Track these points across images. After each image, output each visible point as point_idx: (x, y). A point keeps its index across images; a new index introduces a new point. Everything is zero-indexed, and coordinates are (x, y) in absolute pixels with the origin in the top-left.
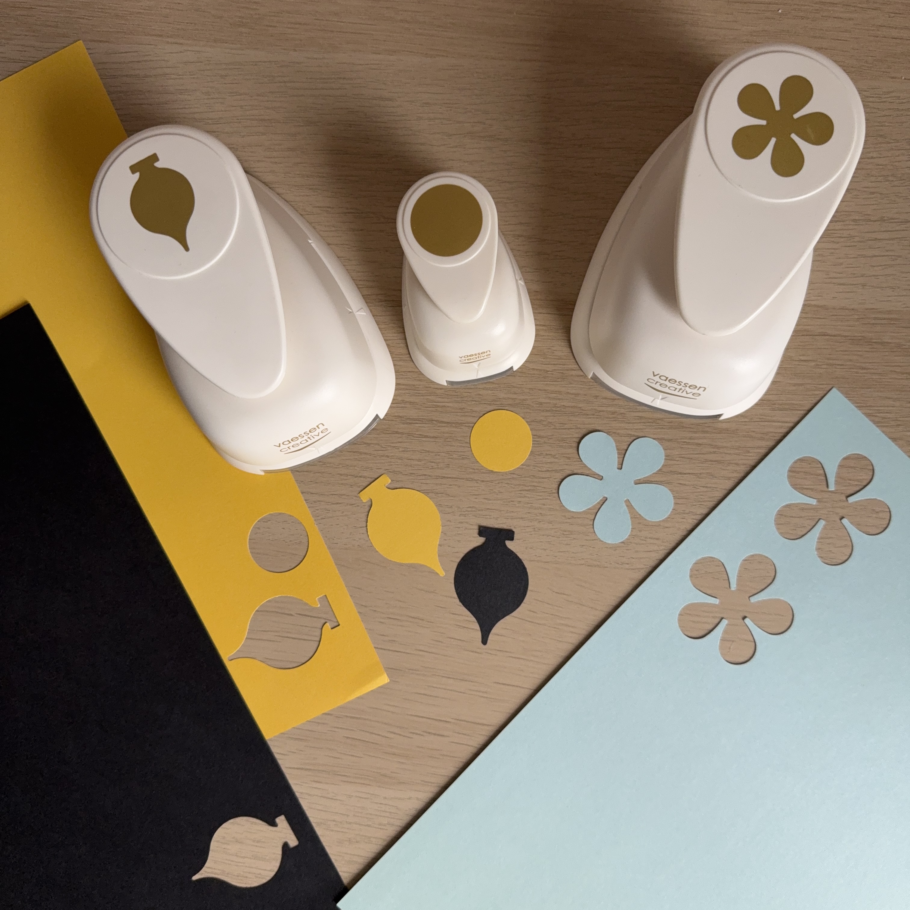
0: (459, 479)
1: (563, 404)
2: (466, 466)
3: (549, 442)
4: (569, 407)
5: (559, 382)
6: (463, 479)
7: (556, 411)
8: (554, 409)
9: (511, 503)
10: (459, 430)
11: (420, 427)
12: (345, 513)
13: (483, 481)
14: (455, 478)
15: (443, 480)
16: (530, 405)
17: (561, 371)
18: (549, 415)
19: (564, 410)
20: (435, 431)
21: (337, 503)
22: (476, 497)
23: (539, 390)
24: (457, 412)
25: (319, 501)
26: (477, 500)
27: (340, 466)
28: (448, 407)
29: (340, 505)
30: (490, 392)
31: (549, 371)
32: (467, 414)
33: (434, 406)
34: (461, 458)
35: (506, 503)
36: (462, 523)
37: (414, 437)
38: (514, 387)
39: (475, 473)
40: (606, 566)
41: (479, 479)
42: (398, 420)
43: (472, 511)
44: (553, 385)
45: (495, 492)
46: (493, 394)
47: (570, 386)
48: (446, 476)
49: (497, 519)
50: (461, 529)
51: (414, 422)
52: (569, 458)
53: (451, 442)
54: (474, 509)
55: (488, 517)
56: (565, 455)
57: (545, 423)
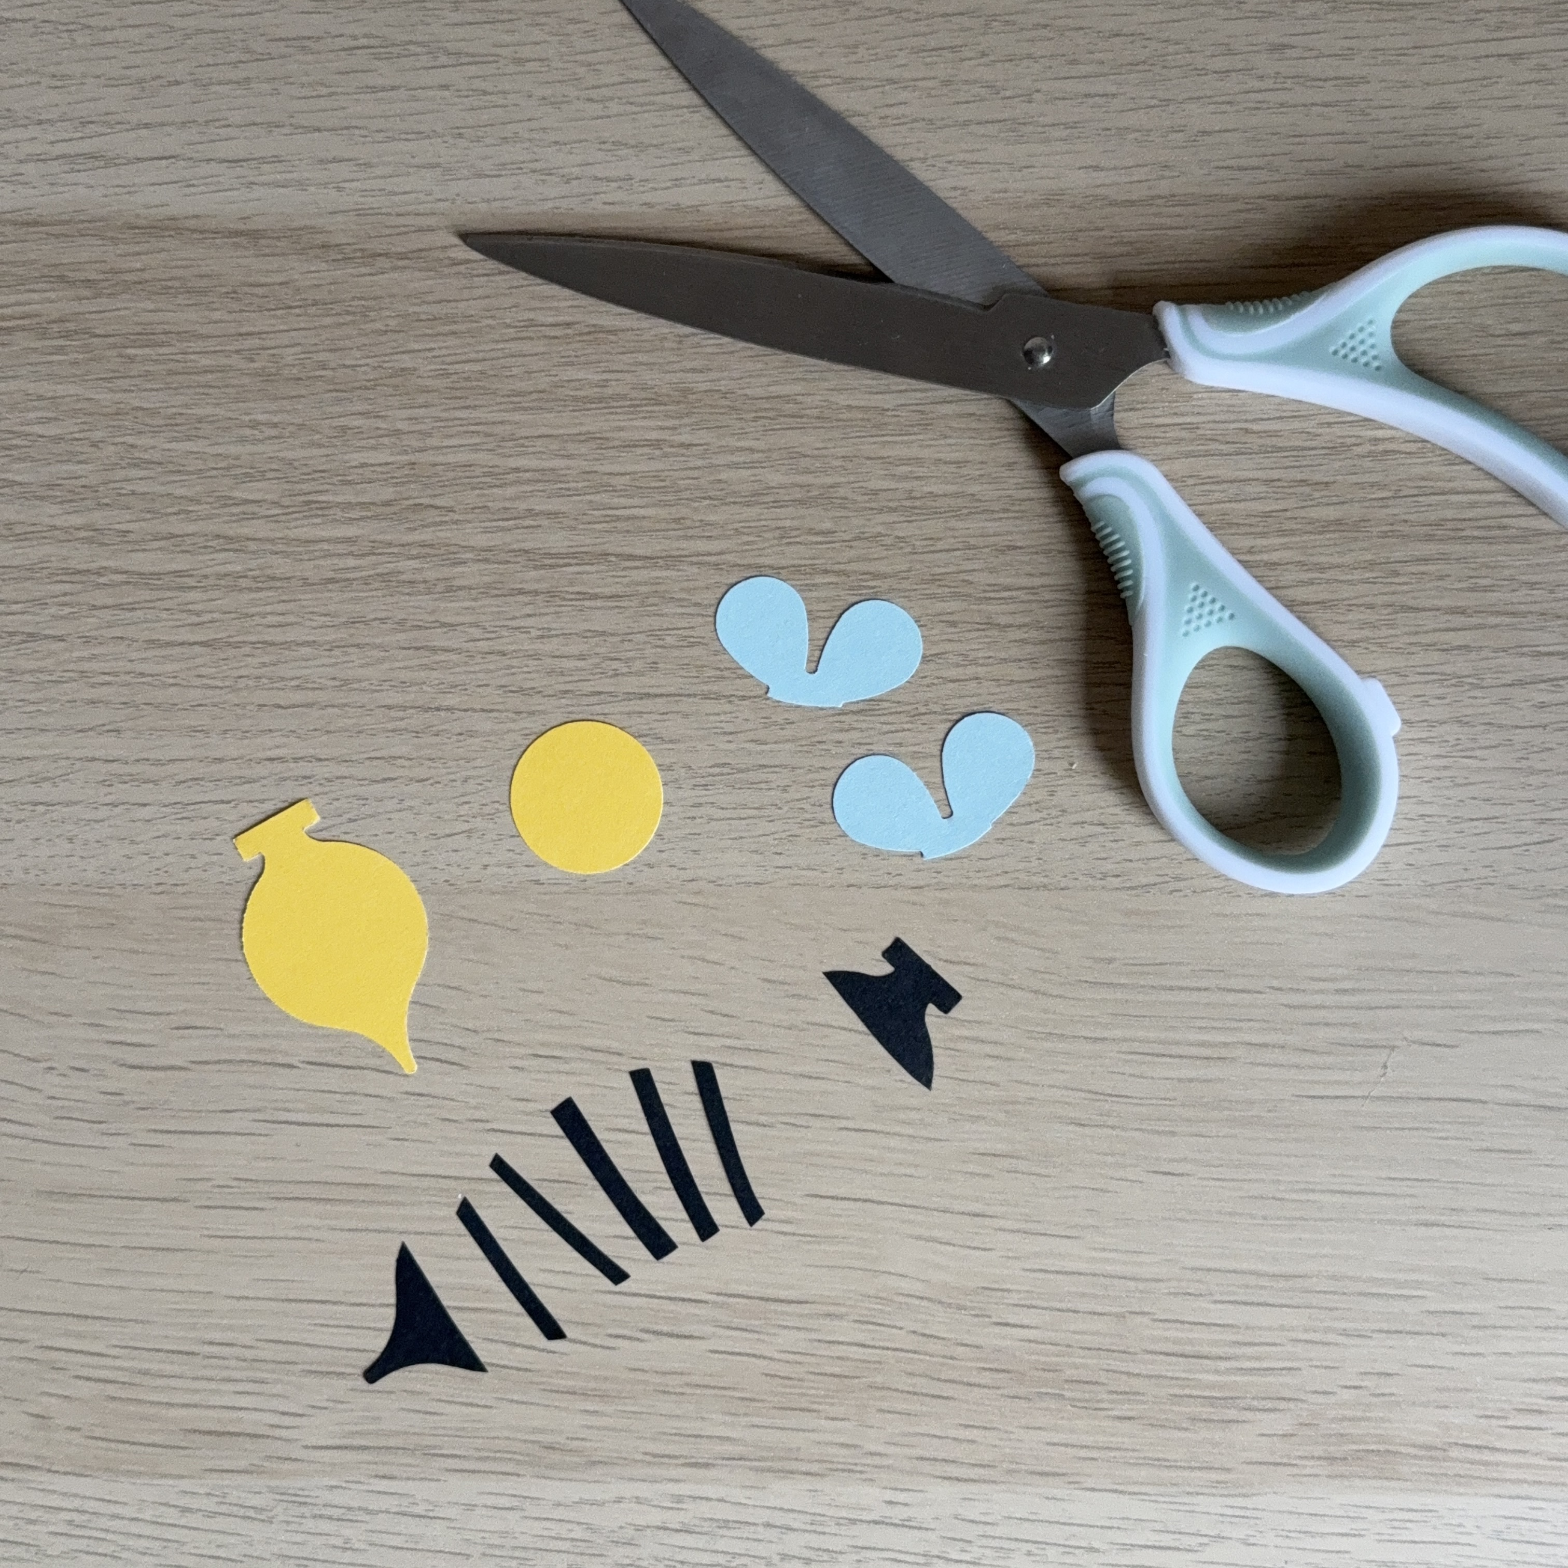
0: (685, 695)
1: (929, 489)
2: (698, 663)
3: (900, 586)
4: (945, 495)
5: (915, 434)
6: (695, 695)
7: (915, 508)
8: (908, 503)
9: (820, 746)
10: (675, 573)
11: (578, 573)
12: (407, 804)
13: (743, 698)
14: (675, 695)
15: (644, 701)
16: (846, 499)
17: (918, 408)
18: (896, 519)
19: (934, 504)
20: (617, 580)
21: (385, 780)
22: (730, 738)
23: (869, 458)
24: (668, 530)
25: (338, 778)
26: (732, 746)
27: (386, 686)
28: (644, 517)
29: (393, 784)
30: (745, 473)
31: (888, 410)
32: (690, 532)
33: (608, 519)
34: (685, 644)
35: (805, 748)
36: (700, 805)
37: (564, 599)
38: (805, 456)
39: (723, 678)
40: (1062, 885)
41: (736, 693)
42: (519, 559)
43: (722, 775)
44: (902, 442)
45: (775, 723)
46: (753, 478)
47: (942, 442)
48: (652, 691)
49: (785, 791)
50: (698, 821)
51: (561, 562)
52: (954, 624)
53: (656, 605)
54: (725, 770)
55: (763, 786)
56: (944, 618)
57: (888, 541)
